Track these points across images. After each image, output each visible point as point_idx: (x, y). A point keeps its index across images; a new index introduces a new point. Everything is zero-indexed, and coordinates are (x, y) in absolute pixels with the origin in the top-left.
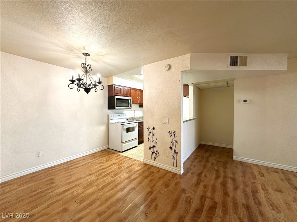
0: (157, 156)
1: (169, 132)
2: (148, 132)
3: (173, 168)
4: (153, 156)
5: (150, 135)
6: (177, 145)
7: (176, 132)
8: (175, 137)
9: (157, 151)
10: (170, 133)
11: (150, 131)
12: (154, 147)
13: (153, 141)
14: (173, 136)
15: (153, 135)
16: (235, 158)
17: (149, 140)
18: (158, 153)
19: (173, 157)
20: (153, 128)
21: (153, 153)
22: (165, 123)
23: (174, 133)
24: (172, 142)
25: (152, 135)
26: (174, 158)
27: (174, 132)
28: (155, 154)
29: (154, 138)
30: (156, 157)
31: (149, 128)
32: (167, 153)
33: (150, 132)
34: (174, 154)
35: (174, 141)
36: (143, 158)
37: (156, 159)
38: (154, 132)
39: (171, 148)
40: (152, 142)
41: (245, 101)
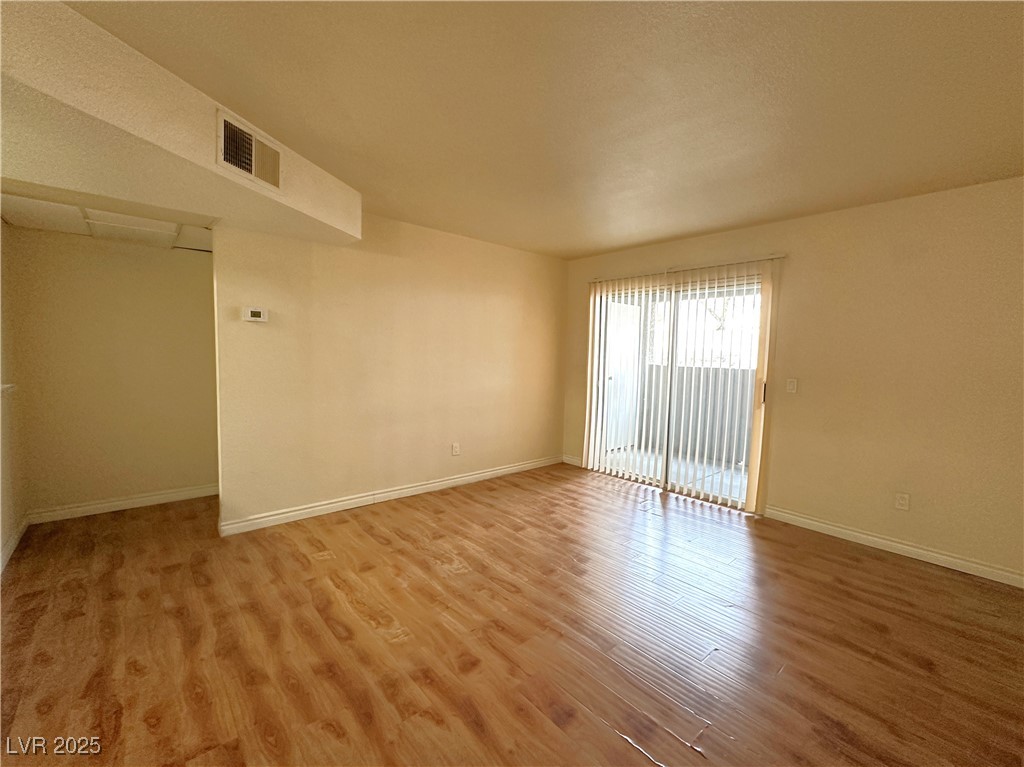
41: (256, 314)
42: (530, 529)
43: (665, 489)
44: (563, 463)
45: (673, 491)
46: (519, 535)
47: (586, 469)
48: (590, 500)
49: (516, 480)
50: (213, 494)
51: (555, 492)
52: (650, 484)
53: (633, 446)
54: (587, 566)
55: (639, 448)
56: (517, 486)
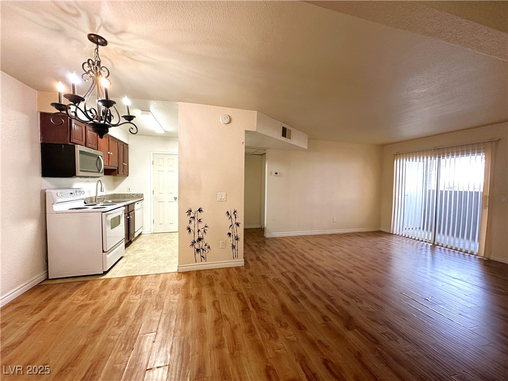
0: (207, 251)
1: (228, 212)
2: (189, 217)
3: (234, 261)
4: (198, 255)
5: (193, 222)
6: (238, 228)
7: (238, 211)
8: (236, 217)
9: (206, 245)
10: (229, 214)
11: (192, 215)
12: (200, 239)
13: (199, 231)
14: (233, 217)
15: (200, 221)
16: (267, 235)
17: (190, 231)
18: (209, 247)
19: (233, 245)
20: (200, 210)
21: (198, 250)
22: (221, 201)
23: (234, 213)
24: (231, 225)
25: (196, 221)
26: (233, 247)
27: (235, 211)
28: (203, 250)
29: (201, 226)
30: (204, 255)
31: (191, 211)
32: (223, 243)
33: (192, 217)
34: (234, 241)
35: (234, 223)
36: (178, 265)
37: (203, 257)
38: (200, 216)
39: (229, 234)
40: (196, 233)
41: (276, 173)
42: (367, 248)
43: (434, 244)
44: (381, 231)
45: (438, 245)
46: (363, 249)
47: (392, 234)
48: (393, 243)
49: (360, 235)
50: (258, 226)
51: (378, 239)
52: (426, 242)
53: (420, 228)
54: (391, 260)
55: (423, 229)
56: (360, 236)
